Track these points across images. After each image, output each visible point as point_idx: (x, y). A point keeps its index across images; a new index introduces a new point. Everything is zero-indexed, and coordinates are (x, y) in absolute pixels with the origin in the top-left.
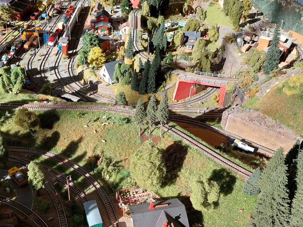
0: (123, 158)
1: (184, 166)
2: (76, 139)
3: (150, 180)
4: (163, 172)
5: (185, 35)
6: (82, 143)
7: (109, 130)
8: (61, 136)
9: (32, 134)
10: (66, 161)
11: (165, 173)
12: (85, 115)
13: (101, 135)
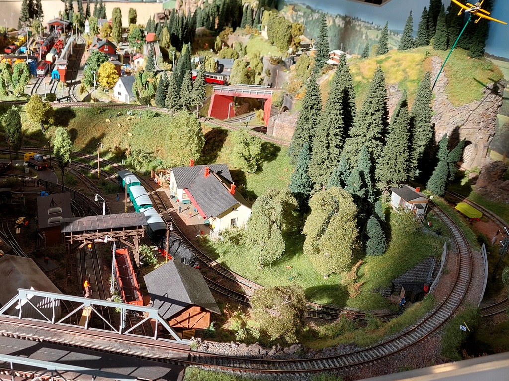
0: (154, 149)
1: (224, 146)
2: (97, 135)
3: (188, 146)
4: (202, 142)
5: (219, 63)
6: (105, 139)
7: (136, 124)
8: (79, 133)
9: (43, 131)
10: (88, 156)
11: (204, 143)
12: (107, 111)
13: (127, 129)
